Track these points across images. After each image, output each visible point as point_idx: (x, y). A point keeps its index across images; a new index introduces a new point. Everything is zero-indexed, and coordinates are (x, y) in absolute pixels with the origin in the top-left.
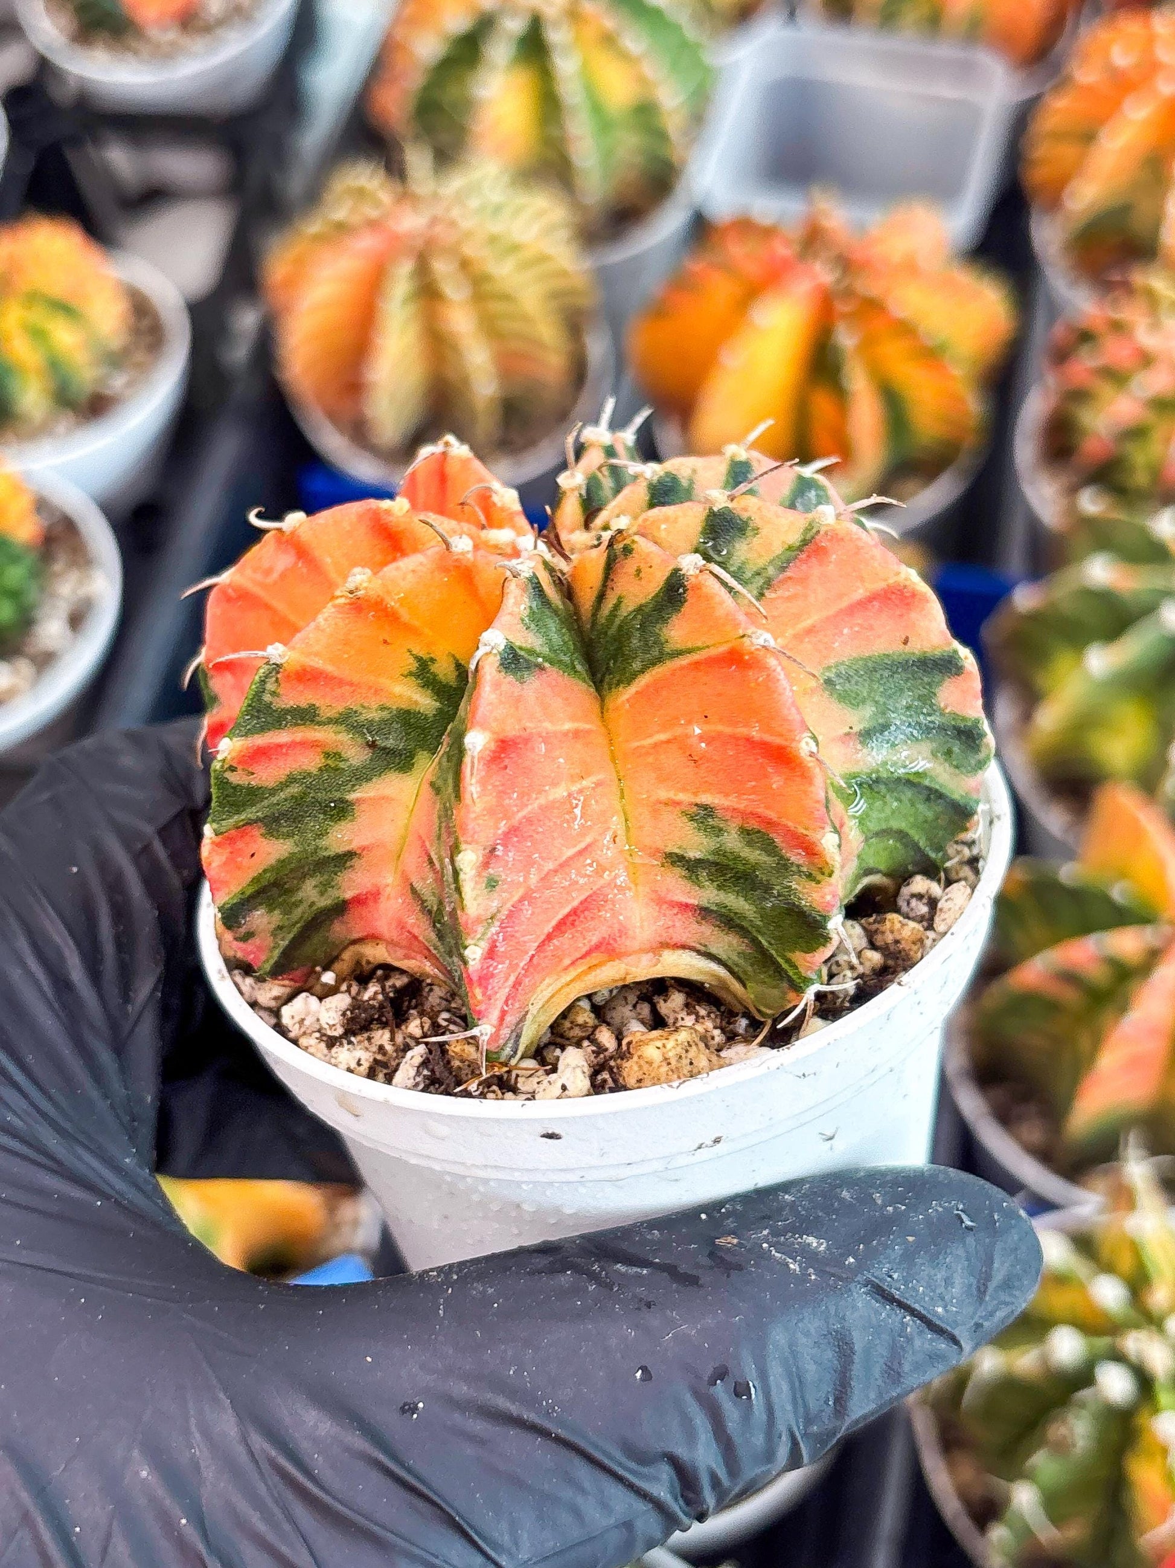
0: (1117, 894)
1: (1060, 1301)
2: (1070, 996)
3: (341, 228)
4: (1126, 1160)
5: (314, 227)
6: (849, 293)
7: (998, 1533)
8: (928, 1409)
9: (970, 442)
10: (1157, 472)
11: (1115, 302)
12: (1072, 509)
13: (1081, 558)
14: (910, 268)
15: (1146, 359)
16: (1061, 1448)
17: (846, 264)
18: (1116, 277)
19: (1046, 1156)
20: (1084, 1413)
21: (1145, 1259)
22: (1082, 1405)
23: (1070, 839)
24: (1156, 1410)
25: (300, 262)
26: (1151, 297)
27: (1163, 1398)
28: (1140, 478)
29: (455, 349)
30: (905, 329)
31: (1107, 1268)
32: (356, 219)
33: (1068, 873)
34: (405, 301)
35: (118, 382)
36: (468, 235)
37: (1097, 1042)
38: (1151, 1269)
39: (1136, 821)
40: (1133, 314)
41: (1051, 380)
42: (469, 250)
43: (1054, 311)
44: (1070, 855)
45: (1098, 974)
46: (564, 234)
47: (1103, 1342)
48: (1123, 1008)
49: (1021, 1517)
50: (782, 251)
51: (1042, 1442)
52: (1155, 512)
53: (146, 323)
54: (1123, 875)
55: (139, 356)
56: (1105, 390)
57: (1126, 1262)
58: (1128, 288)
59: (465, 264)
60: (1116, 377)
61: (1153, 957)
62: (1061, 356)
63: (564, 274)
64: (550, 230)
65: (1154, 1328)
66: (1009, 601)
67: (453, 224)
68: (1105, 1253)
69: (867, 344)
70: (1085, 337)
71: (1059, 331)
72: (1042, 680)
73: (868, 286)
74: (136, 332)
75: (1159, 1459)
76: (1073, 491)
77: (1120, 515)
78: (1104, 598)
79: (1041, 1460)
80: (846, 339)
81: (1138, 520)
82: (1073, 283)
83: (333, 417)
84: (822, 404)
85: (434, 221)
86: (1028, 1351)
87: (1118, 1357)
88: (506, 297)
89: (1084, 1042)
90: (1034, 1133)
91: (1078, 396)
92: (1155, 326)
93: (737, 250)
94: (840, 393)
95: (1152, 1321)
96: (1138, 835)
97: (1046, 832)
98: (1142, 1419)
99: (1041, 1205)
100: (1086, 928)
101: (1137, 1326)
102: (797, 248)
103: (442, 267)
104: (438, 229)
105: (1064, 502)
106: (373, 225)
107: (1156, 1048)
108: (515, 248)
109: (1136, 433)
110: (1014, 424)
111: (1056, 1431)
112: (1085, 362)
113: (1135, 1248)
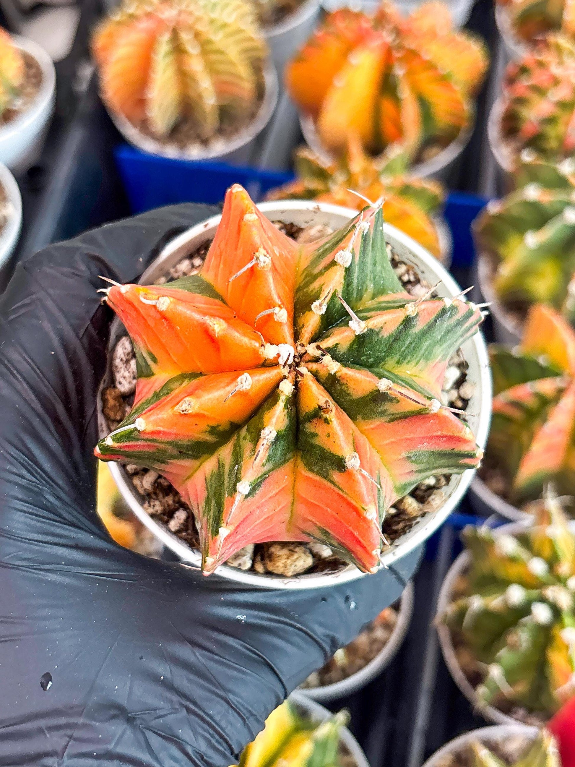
0: (542, 361)
1: (513, 571)
2: (517, 414)
3: (132, 16)
4: (547, 498)
5: (117, 17)
6: (400, 47)
7: (482, 690)
8: (446, 627)
9: (466, 125)
10: (562, 141)
11: (539, 52)
12: (517, 160)
13: (523, 186)
14: (433, 35)
15: (556, 81)
16: (514, 647)
17: (398, 32)
18: (540, 38)
19: (504, 496)
20: (525, 629)
21: (556, 548)
22: (525, 625)
23: (517, 333)
24: (563, 627)
25: (110, 35)
26: (559, 49)
27: (567, 620)
28: (553, 144)
29: (194, 80)
30: (430, 66)
31: (536, 554)
32: (139, 13)
33: (516, 351)
34: (166, 55)
35: (18, 103)
36: (199, 19)
37: (531, 437)
38: (560, 553)
39: (551, 322)
40: (548, 57)
41: (506, 93)
42: (200, 27)
43: (507, 58)
44: (517, 341)
45: (532, 403)
46: (250, 18)
47: (535, 593)
48: (545, 420)
49: (494, 681)
50: (365, 25)
51: (505, 644)
52: (560, 161)
53: (33, 71)
54: (543, 351)
55: (29, 90)
56: (534, 97)
57: (547, 552)
58: (547, 45)
59: (197, 35)
60: (540, 91)
61: (561, 392)
62: (511, 81)
63: (251, 39)
64: (243, 16)
65: (562, 585)
66: (486, 208)
67: (191, 14)
68: (536, 546)
69: (410, 73)
70: (524, 70)
71: (510, 69)
72: (502, 251)
73: (410, 44)
74: (27, 76)
75: (564, 651)
76: (518, 151)
77: (541, 162)
78: (534, 206)
79: (503, 653)
80: (399, 71)
81: (552, 165)
82: (518, 43)
83: (130, 118)
84: (387, 106)
85: (180, 13)
86: (496, 598)
87: (543, 600)
88: (220, 52)
89: (525, 437)
90: (499, 484)
91: (521, 101)
92: (561, 63)
93: (341, 25)
94: (397, 101)
95: (561, 581)
96: (552, 330)
97: (505, 329)
98: (556, 631)
99: (503, 520)
100: (525, 379)
101: (553, 584)
102: (372, 23)
103: (185, 37)
104: (183, 17)
105: (514, 157)
106: (149, 15)
107: (563, 440)
108: (224, 26)
109: (550, 120)
110: (488, 116)
111: (511, 639)
112: (525, 82)
113: (552, 543)
